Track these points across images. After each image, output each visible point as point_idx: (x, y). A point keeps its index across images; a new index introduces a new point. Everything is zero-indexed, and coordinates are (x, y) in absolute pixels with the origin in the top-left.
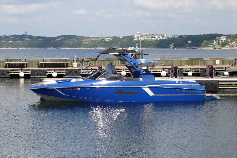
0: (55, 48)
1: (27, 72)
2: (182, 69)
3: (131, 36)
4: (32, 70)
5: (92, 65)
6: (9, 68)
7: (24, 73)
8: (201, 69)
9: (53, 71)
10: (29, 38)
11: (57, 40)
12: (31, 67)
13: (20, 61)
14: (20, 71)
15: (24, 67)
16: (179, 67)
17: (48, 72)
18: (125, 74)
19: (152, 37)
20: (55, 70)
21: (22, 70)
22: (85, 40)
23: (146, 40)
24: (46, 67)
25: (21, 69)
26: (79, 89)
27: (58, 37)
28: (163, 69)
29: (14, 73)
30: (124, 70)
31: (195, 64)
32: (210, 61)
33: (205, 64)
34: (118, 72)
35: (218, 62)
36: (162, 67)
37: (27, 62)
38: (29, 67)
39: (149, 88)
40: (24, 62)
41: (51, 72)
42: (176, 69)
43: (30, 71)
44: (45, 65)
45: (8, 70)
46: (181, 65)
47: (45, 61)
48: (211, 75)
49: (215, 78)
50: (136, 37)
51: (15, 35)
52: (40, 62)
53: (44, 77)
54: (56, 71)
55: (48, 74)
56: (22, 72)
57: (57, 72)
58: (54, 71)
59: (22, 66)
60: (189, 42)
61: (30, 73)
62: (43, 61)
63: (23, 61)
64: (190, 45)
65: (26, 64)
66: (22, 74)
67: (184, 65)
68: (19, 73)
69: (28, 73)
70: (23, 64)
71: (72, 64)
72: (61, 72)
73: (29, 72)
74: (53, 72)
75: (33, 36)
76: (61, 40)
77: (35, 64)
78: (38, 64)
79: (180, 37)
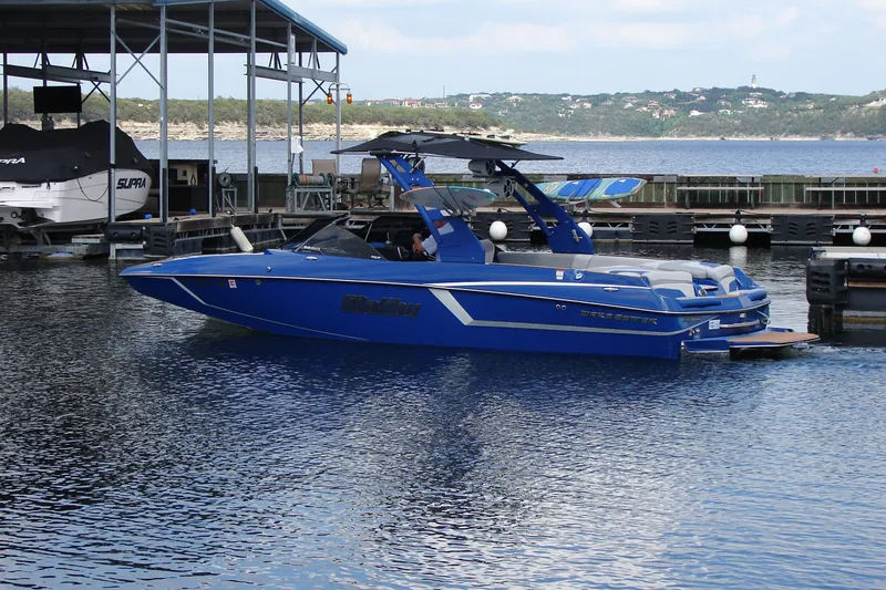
0: (861, 136)
1: (757, 226)
4: (776, 217)
6: (693, 207)
7: (748, 226)
9: (858, 222)
10: (762, 100)
11: (872, 109)
12: (775, 206)
13: (731, 184)
14: (734, 220)
15: (749, 206)
17: (836, 226)
20: (863, 219)
21: (738, 217)
24: (829, 207)
25: (738, 212)
27: (875, 95)
29: (710, 226)
37: (760, 188)
38: (766, 206)
40: (748, 188)
41: (847, 227)
43: (768, 222)
44: (822, 200)
45: (689, 216)
47: (827, 185)
51: (715, 89)
52: (808, 189)
53: (821, 245)
54: (867, 222)
55: (835, 231)
56: (739, 223)
57: (873, 227)
58: (862, 221)
59: (738, 201)
61: (769, 230)
62: (819, 184)
63: (744, 184)
65: (756, 192)
66: (738, 232)
68: (728, 226)
69: (763, 230)
70: (743, 194)
73: (765, 226)
74: (855, 227)
75: (781, 93)
76: (883, 106)
77: (788, 197)
78: (799, 196)
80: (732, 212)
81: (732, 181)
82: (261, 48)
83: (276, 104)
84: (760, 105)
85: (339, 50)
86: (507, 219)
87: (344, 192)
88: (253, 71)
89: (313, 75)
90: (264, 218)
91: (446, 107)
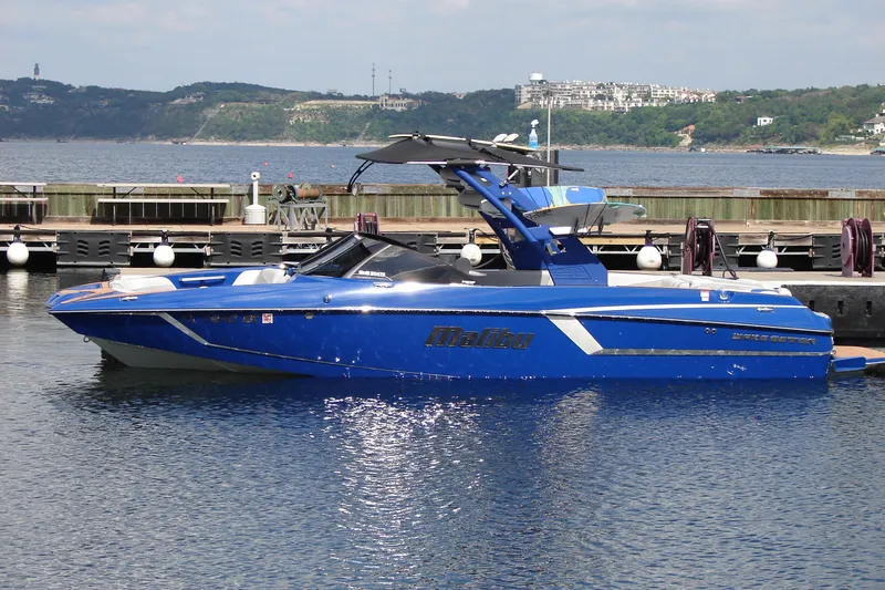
0: (165, 140)
1: (40, 244)
2: (733, 237)
3: (505, 91)
4: (62, 233)
5: (332, 212)
7: (29, 244)
8: (817, 238)
9: (159, 239)
10: (47, 95)
11: (176, 107)
12: (61, 220)
13: (9, 194)
14: (12, 237)
15: (30, 221)
16: (719, 229)
17: (134, 245)
18: (478, 258)
19: (601, 97)
20: (165, 236)
21: (17, 233)
22: (298, 107)
23: (571, 109)
24: (125, 222)
25: (17, 228)
26: (268, 320)
27: (180, 92)
28: (649, 237)
30: (472, 241)
31: (790, 216)
32: (859, 205)
33: (833, 216)
34: (447, 246)
36: (642, 229)
37: (44, 199)
38: (51, 220)
39: (579, 318)
40: (29, 199)
41: (146, 245)
42: (705, 236)
43: (53, 239)
44: (122, 213)
46: (727, 220)
47: (124, 195)
48: (865, 265)
49: (882, 281)
50: (525, 96)
52: (100, 200)
53: (117, 266)
54: (170, 240)
55: (132, 250)
56: (19, 241)
57: (177, 246)
58: (164, 239)
59: (18, 214)
60: (764, 121)
61: (54, 249)
62: (114, 195)
63: (24, 194)
64: (765, 135)
65: (39, 206)
66: (18, 252)
67: (740, 222)
68: (4, 244)
69: (47, 249)
70: (23, 208)
71: (240, 210)
72: (191, 246)
73: (49, 244)
74: (156, 245)
75: (70, 87)
76: (191, 104)
77: (78, 211)
78: (90, 209)
79: (722, 97)
80: (11, 227)
81: (10, 191)
84: (45, 101)
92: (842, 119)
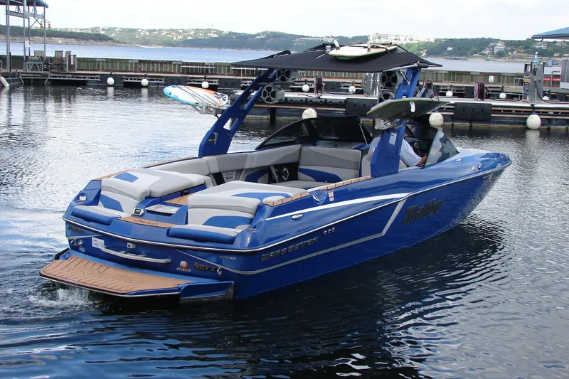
1: (212, 82)
2: (438, 86)
3: (365, 37)
4: (220, 79)
5: (307, 74)
6: (188, 74)
7: (209, 82)
8: (467, 87)
10: (216, 34)
11: (257, 39)
12: (219, 75)
13: (203, 66)
15: (210, 74)
16: (434, 83)
18: (355, 90)
19: (396, 39)
21: (205, 78)
22: (297, 40)
24: (240, 76)
27: (259, 35)
29: (194, 81)
30: (352, 85)
31: (458, 80)
32: (480, 77)
33: (472, 80)
34: (344, 87)
35: (491, 79)
37: (214, 67)
38: (216, 74)
40: (209, 68)
42: (429, 86)
43: (217, 81)
44: (239, 73)
45: (186, 78)
46: (437, 81)
48: (481, 96)
49: (487, 102)
50: (371, 38)
51: (198, 29)
52: (232, 68)
55: (242, 85)
56: (206, 81)
59: (206, 72)
60: (449, 49)
61: (217, 84)
62: (236, 66)
63: (208, 66)
64: (450, 53)
65: (212, 70)
66: (205, 84)
67: (442, 82)
68: (201, 82)
69: (215, 84)
70: (207, 70)
75: (223, 32)
76: (262, 39)
77: (224, 71)
78: (229, 71)
79: (436, 40)
80: (203, 76)
81: (203, 64)
82: (12, 3)
83: (19, 28)
84: (215, 36)
85: (45, 6)
86: (115, 77)
87: (47, 64)
88: (8, 13)
89: (34, 15)
90: (14, 73)
91: (90, 32)
92: (476, 49)
